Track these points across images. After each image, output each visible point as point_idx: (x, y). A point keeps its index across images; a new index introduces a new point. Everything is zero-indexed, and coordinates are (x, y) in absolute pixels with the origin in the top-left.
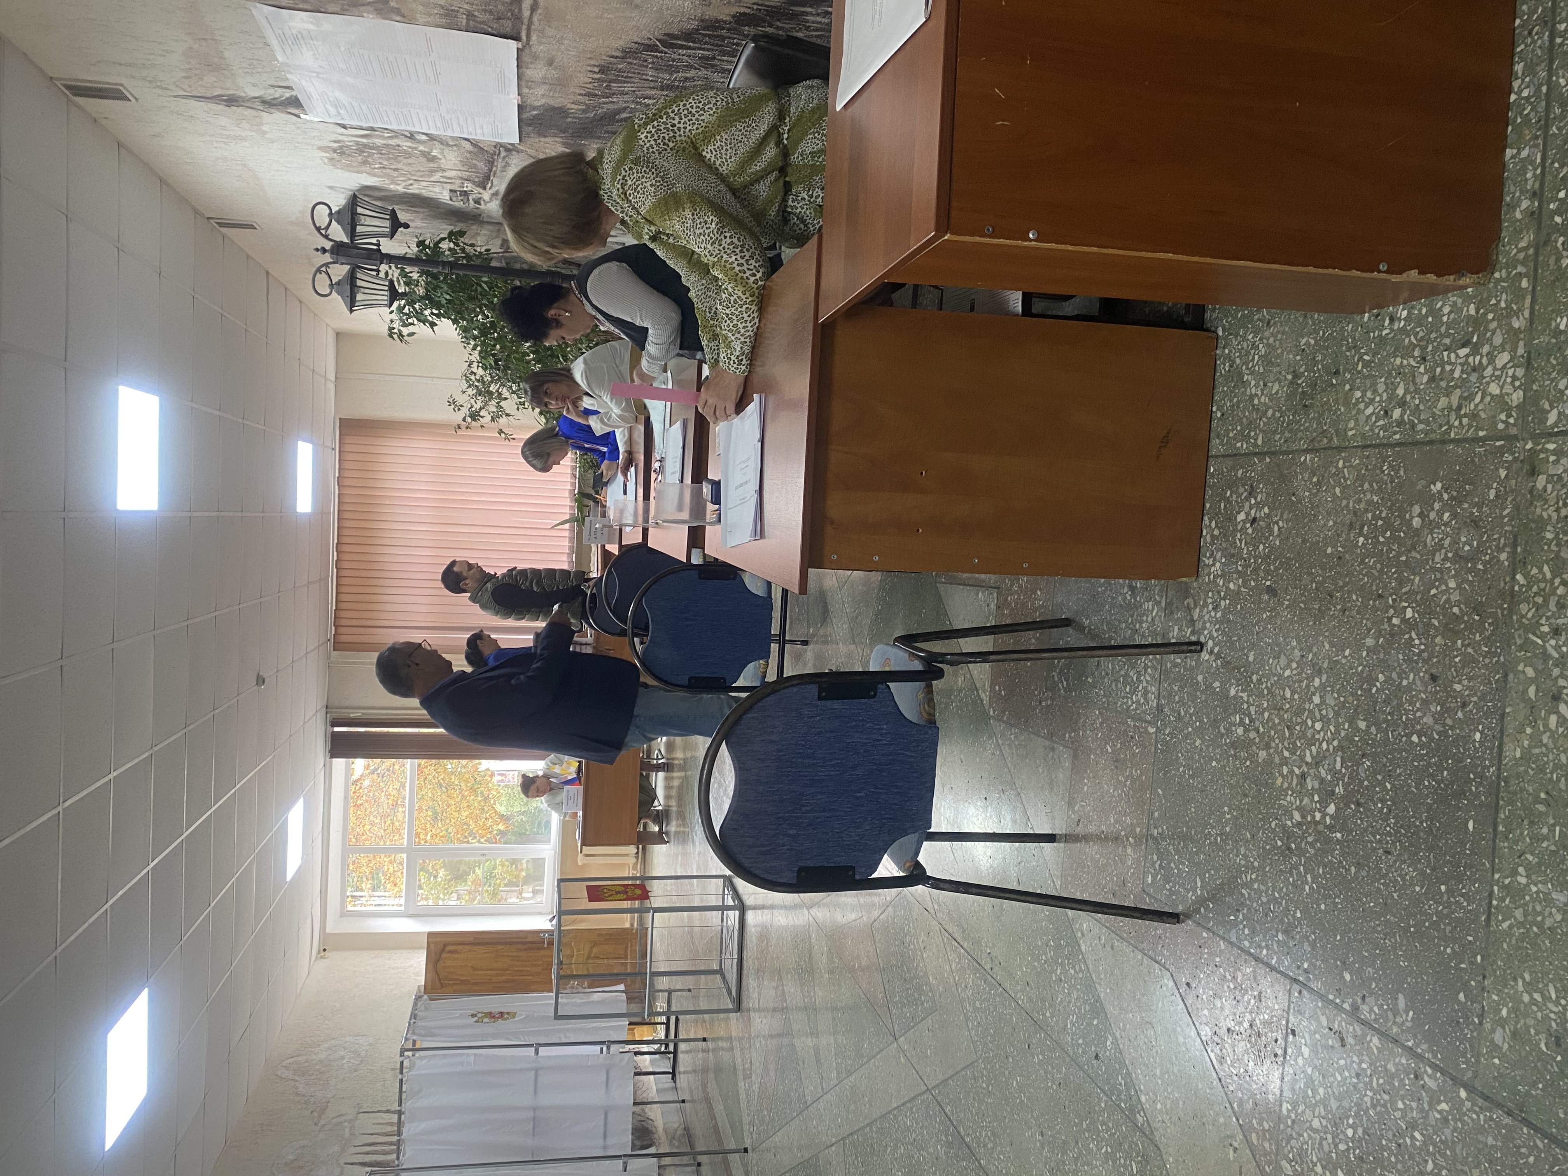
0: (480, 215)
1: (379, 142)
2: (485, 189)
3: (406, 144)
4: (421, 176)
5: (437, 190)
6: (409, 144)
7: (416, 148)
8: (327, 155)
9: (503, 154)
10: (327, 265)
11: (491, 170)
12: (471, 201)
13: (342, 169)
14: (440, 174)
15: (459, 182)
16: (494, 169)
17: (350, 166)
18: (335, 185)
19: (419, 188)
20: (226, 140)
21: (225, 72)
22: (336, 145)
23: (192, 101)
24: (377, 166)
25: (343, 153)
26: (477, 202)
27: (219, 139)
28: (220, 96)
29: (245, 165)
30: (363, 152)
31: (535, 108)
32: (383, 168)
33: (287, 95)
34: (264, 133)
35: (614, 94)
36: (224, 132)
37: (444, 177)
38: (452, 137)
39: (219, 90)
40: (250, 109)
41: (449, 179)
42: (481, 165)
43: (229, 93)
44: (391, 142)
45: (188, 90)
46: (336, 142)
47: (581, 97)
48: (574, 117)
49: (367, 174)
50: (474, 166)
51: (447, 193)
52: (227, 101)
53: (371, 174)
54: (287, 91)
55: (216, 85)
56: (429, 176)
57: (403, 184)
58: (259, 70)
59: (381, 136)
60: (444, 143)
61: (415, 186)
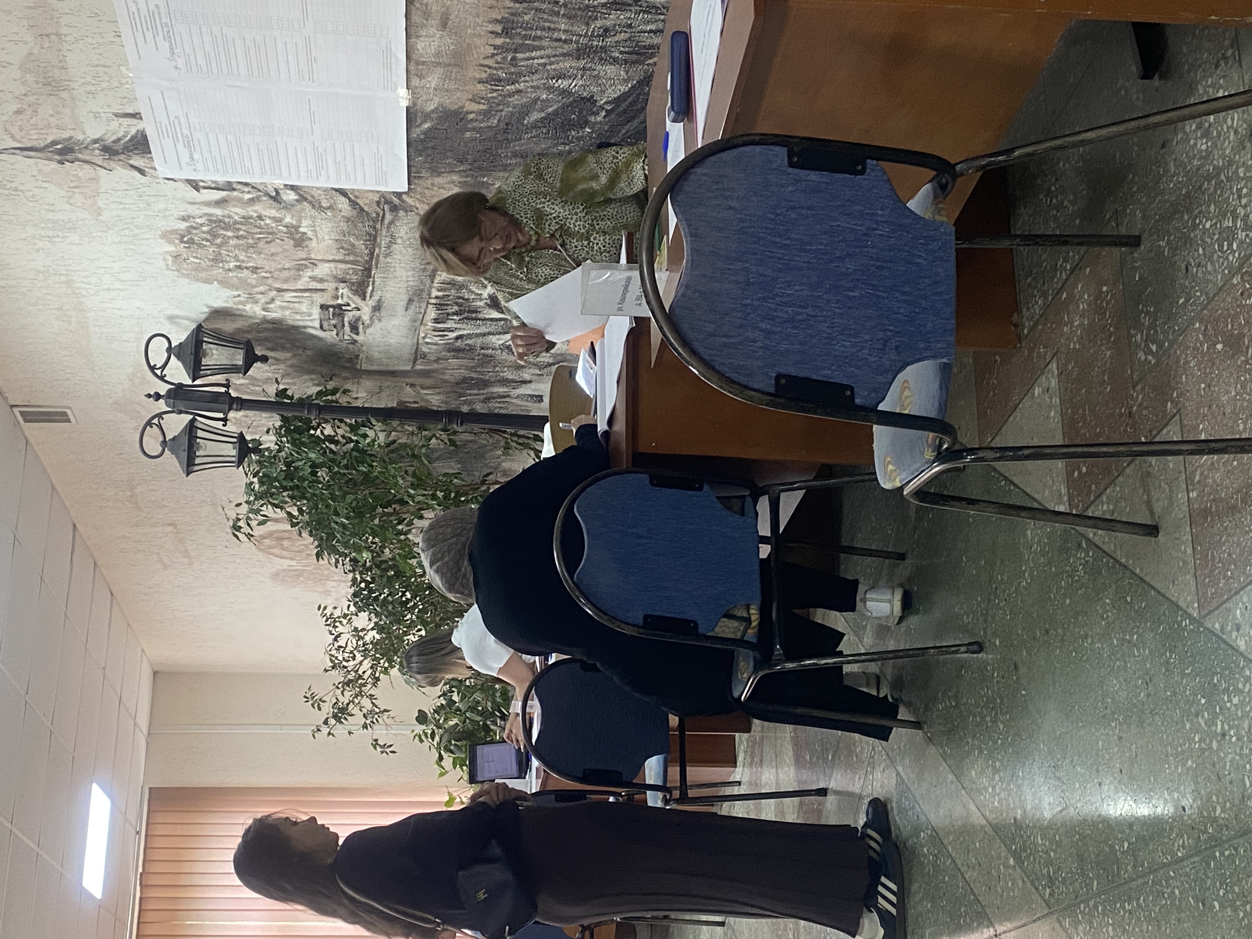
0: (357, 357)
1: (236, 212)
2: (364, 299)
3: (270, 211)
4: (286, 281)
5: (304, 308)
6: (273, 213)
7: (279, 220)
8: (172, 248)
9: (388, 217)
10: (160, 416)
11: (372, 254)
12: (347, 328)
13: (188, 276)
14: (309, 273)
15: (330, 286)
16: (377, 251)
17: (198, 268)
18: (177, 312)
19: (282, 308)
20: (51, 233)
21: (64, 95)
22: (183, 225)
23: (19, 159)
24: (232, 265)
25: (191, 242)
26: (354, 328)
27: (43, 233)
28: (54, 143)
29: (69, 283)
30: (215, 236)
31: (427, 117)
32: (239, 267)
33: (133, 131)
34: (99, 212)
35: (520, 74)
36: (50, 216)
37: (313, 278)
38: (326, 190)
39: (54, 131)
40: (86, 166)
41: (321, 281)
42: (360, 244)
43: (66, 135)
44: (252, 211)
45: (18, 135)
46: (184, 219)
47: (480, 87)
48: (474, 129)
49: (219, 282)
50: (351, 250)
51: (316, 313)
52: (61, 152)
53: (224, 283)
54: (135, 121)
55: (53, 120)
56: (297, 278)
57: (263, 299)
58: (105, 85)
59: (240, 200)
60: (316, 205)
61: (278, 303)
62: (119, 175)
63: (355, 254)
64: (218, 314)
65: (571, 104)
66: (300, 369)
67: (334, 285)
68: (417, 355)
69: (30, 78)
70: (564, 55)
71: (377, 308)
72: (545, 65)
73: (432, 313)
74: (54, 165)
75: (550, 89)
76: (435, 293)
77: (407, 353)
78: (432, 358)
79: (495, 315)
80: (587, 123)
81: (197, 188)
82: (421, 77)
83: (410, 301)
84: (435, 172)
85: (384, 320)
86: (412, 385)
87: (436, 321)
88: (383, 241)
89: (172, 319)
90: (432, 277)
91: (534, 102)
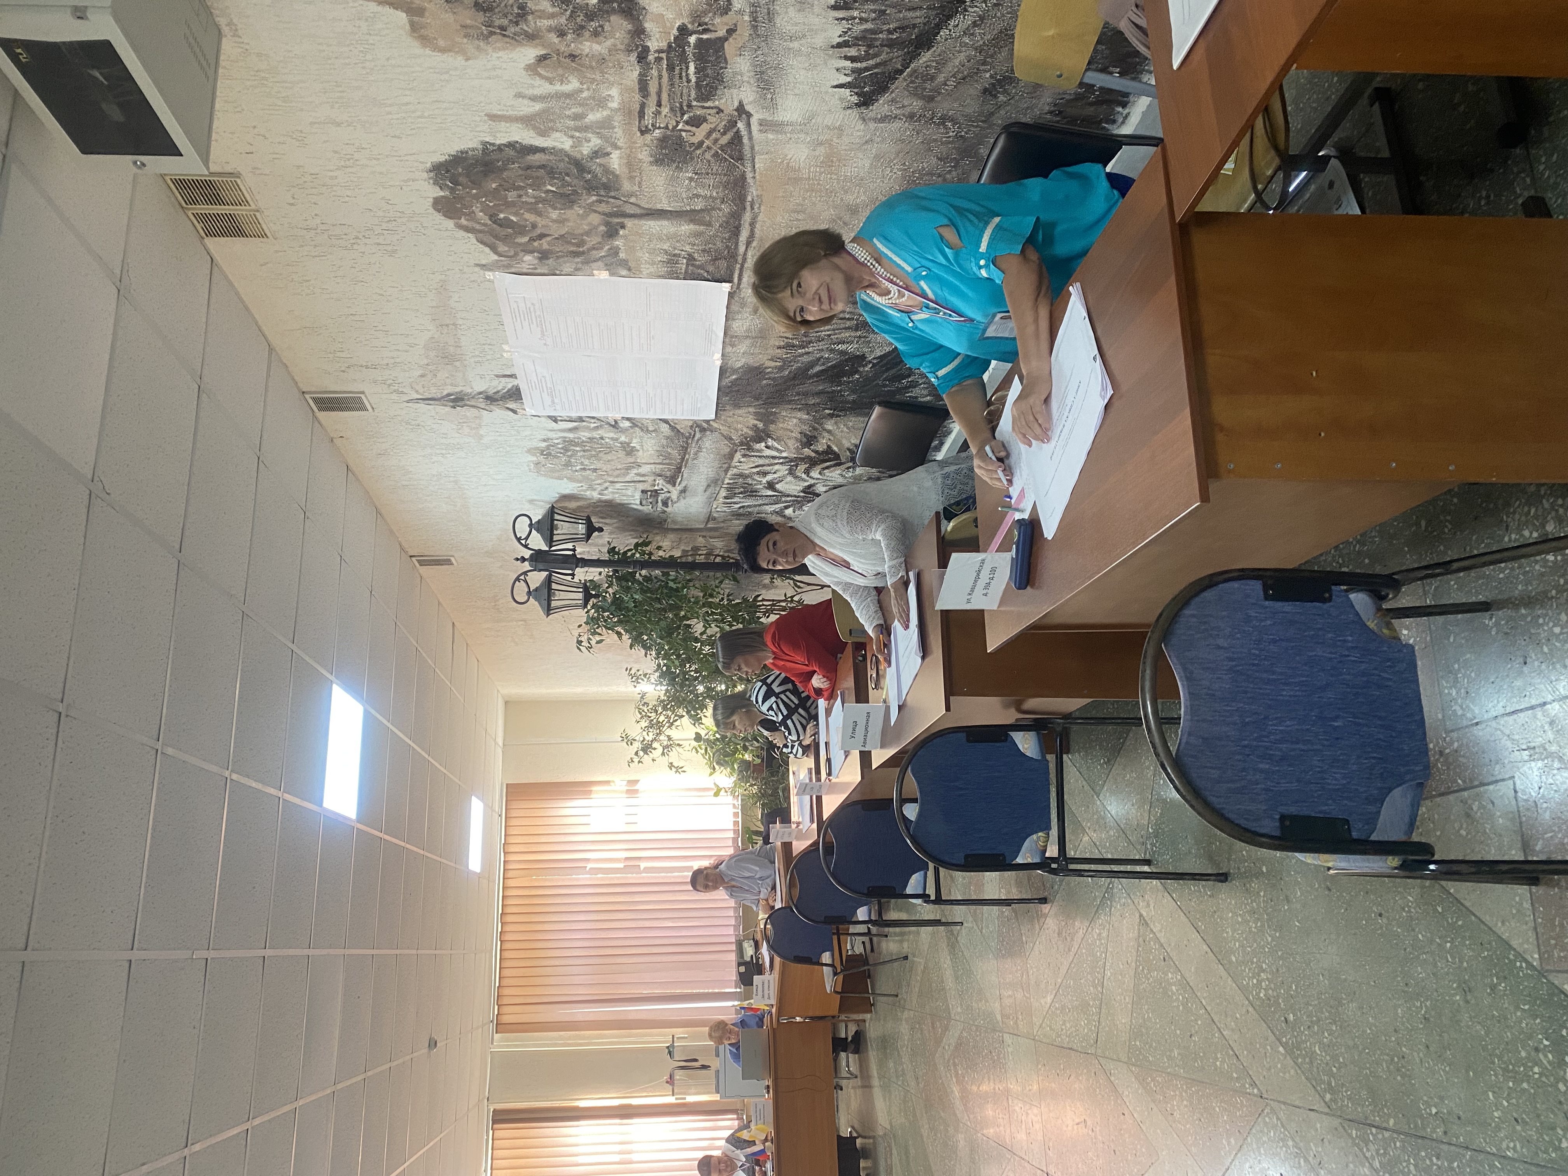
0: (665, 521)
1: (584, 435)
2: (674, 485)
3: (608, 434)
4: (617, 476)
5: (629, 493)
6: (612, 435)
7: (617, 439)
8: (535, 459)
9: (698, 435)
10: (525, 573)
11: (683, 459)
12: (660, 504)
13: (545, 475)
14: (635, 471)
15: (650, 479)
16: (687, 456)
17: (552, 471)
18: (535, 497)
19: (613, 493)
20: (444, 452)
21: (458, 364)
22: (544, 444)
23: (421, 406)
24: (578, 468)
25: (549, 454)
26: (665, 504)
27: (438, 452)
28: (449, 395)
29: (456, 482)
30: (567, 451)
31: (735, 371)
32: (584, 469)
33: (509, 386)
34: (481, 437)
35: (810, 342)
36: (444, 441)
37: (638, 474)
38: (653, 420)
39: (450, 387)
40: (472, 409)
41: (643, 475)
42: (675, 453)
43: (458, 389)
44: (596, 434)
45: (421, 391)
46: (544, 440)
47: (779, 351)
48: (769, 378)
49: (568, 478)
50: (668, 456)
51: (638, 495)
52: (453, 401)
53: (570, 479)
54: (511, 380)
55: (448, 381)
56: (625, 475)
57: (599, 488)
58: (489, 357)
59: (588, 428)
60: (645, 429)
61: (610, 490)
62: (498, 414)
63: (671, 459)
64: (565, 497)
65: (846, 360)
66: (622, 529)
67: (653, 478)
68: (710, 518)
69: (432, 354)
70: (846, 328)
71: (684, 491)
72: (829, 336)
73: (723, 493)
74: (448, 409)
75: (832, 351)
76: (727, 481)
77: (703, 517)
78: (721, 520)
79: (770, 493)
80: (857, 372)
81: (556, 421)
82: (733, 346)
83: (709, 486)
84: (737, 406)
85: (687, 499)
86: (704, 537)
87: (725, 498)
88: (692, 450)
89: (531, 502)
90: (726, 471)
91: (819, 359)
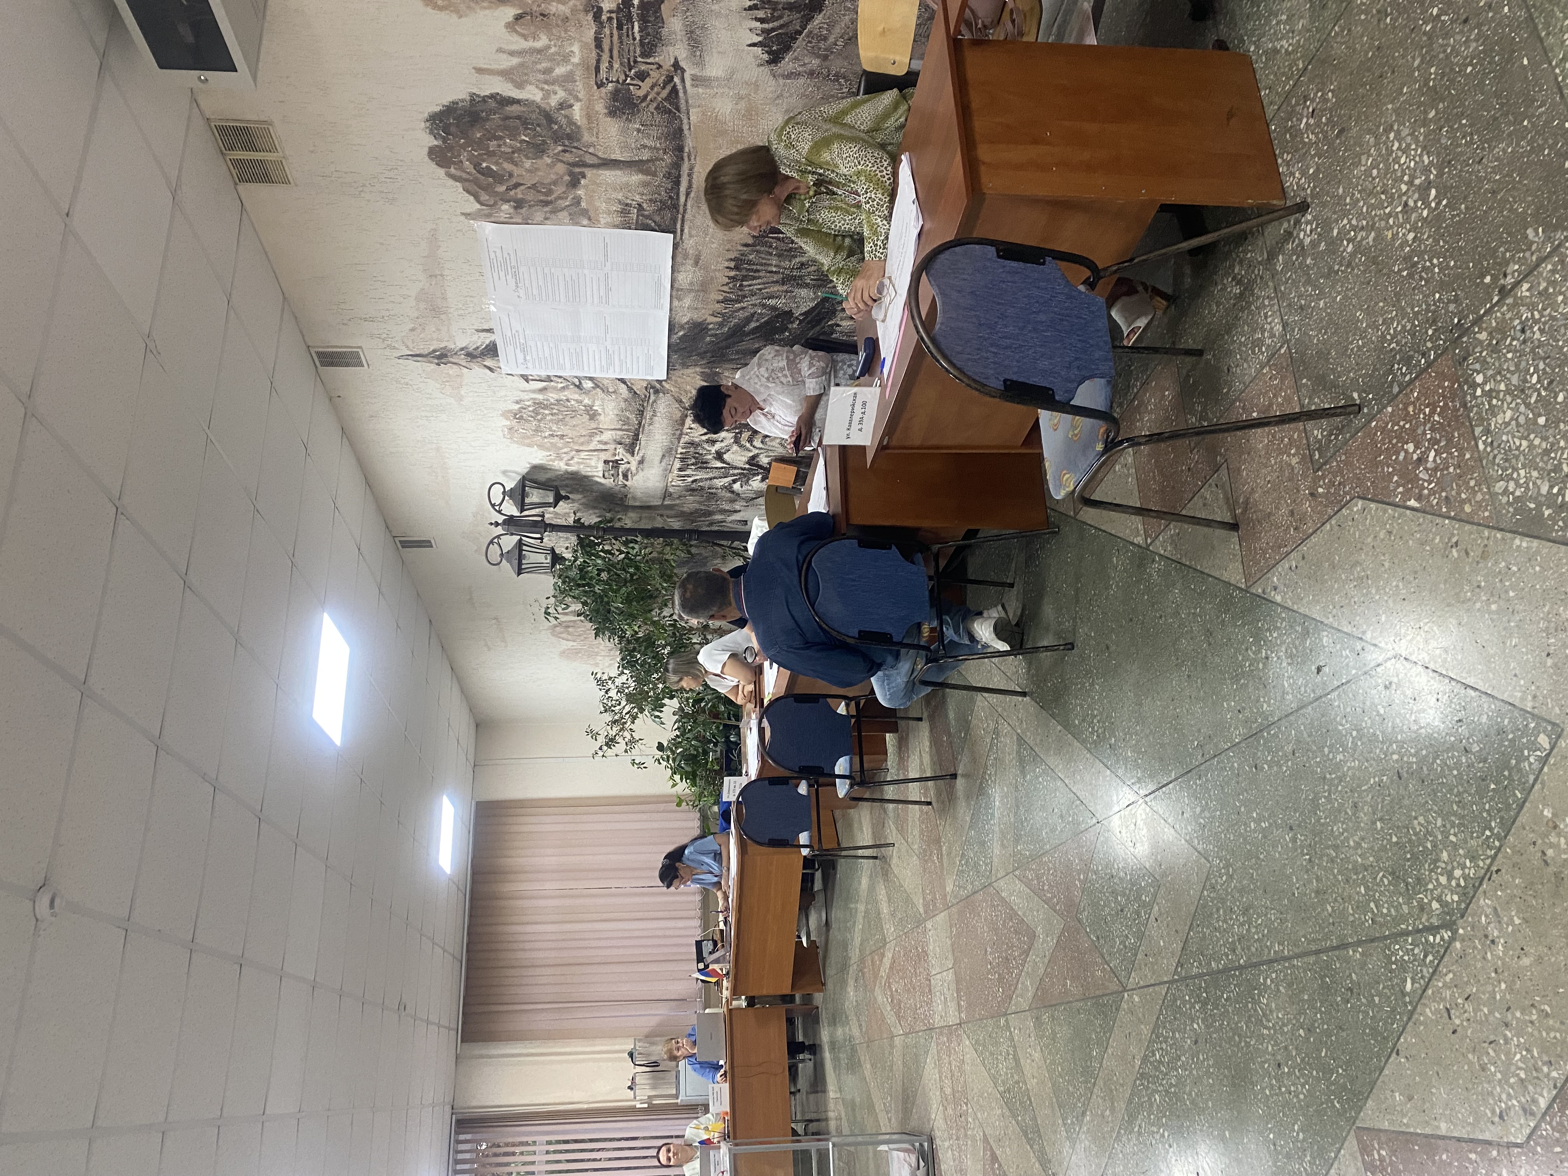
0: (626, 496)
1: (552, 396)
2: (633, 455)
3: (574, 396)
4: (582, 444)
5: (593, 463)
6: (576, 397)
7: (579, 402)
8: (508, 423)
9: (652, 398)
10: (498, 537)
11: (640, 423)
12: (621, 477)
13: (517, 443)
14: (598, 438)
15: (611, 447)
16: (643, 422)
17: (525, 437)
18: (508, 468)
19: (578, 463)
20: (429, 414)
21: (443, 317)
22: (517, 407)
23: (411, 363)
24: (547, 434)
25: (521, 418)
26: (625, 476)
27: (423, 414)
28: (434, 351)
29: (438, 449)
30: (537, 414)
31: (682, 327)
32: (552, 435)
33: (487, 342)
34: (461, 398)
35: (745, 297)
36: (429, 402)
37: (600, 442)
38: (612, 380)
39: (435, 342)
40: (455, 366)
41: (606, 443)
42: (632, 417)
43: (442, 346)
44: (562, 396)
45: (411, 346)
46: (517, 402)
47: (718, 305)
48: (712, 335)
49: (538, 446)
50: (626, 421)
51: (601, 466)
52: (440, 357)
53: (541, 447)
54: (489, 334)
55: (435, 336)
56: (588, 443)
57: (566, 457)
58: (471, 310)
59: (555, 388)
60: (605, 391)
61: (576, 460)
62: (477, 373)
63: (628, 424)
64: (536, 468)
65: (777, 316)
66: (587, 506)
67: (613, 446)
68: (666, 494)
69: (422, 306)
70: (773, 282)
71: (641, 462)
72: (760, 290)
73: (677, 464)
74: (433, 366)
75: (764, 306)
76: (680, 450)
77: (660, 493)
78: (675, 496)
79: (719, 465)
80: (786, 329)
81: (527, 381)
82: (679, 299)
83: (664, 456)
84: (685, 366)
85: (645, 471)
86: (662, 516)
87: (680, 470)
88: (648, 414)
89: (505, 472)
90: (679, 439)
91: (753, 315)
